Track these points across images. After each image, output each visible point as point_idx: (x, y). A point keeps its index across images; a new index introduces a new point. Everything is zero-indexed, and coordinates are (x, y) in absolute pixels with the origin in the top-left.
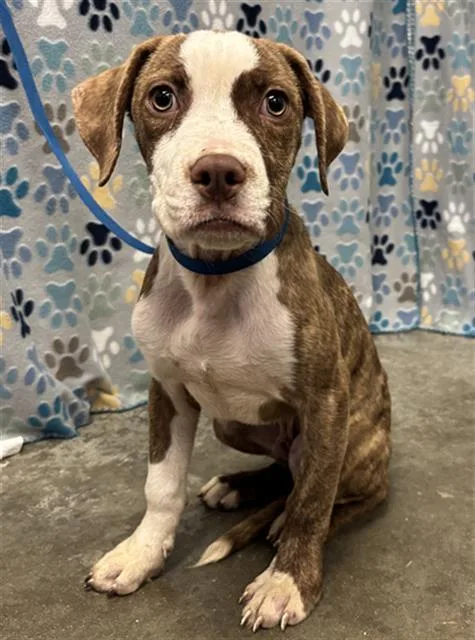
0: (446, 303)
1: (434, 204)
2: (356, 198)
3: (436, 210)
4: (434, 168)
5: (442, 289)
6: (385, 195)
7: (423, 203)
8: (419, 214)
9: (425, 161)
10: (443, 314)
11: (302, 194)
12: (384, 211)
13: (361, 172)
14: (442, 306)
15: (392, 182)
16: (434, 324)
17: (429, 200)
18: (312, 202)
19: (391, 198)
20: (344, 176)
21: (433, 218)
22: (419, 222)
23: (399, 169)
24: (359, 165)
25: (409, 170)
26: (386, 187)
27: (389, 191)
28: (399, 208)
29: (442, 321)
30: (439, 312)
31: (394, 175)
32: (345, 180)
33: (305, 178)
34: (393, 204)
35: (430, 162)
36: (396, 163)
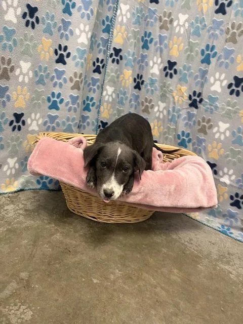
1: (106, 124)
2: (74, 116)
4: (109, 108)
6: (85, 115)
7: (102, 122)
8: (99, 127)
9: (105, 104)
11: (48, 110)
13: (78, 104)
15: (89, 110)
17: (105, 121)
18: (53, 115)
20: (70, 105)
23: (93, 105)
24: (78, 101)
25: (99, 107)
26: (86, 112)
31: (91, 107)
32: (71, 107)
33: (51, 102)
34: (88, 120)
35: (108, 105)
36: (92, 102)
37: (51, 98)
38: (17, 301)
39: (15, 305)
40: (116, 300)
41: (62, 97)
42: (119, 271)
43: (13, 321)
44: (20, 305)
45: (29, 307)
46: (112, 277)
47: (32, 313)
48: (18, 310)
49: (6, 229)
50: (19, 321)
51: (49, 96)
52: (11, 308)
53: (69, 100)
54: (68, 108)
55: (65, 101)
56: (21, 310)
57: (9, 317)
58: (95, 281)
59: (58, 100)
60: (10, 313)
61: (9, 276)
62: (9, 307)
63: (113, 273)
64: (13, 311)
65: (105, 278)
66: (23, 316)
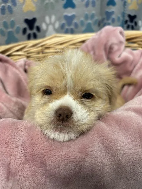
1: (135, 17)
2: (94, 12)
3: (135, 20)
6: (110, 11)
8: (126, 22)
11: (63, 10)
12: (108, 19)
17: (132, 14)
18: (70, 15)
19: (112, 13)
21: (133, 24)
22: (126, 26)
26: (111, 6)
27: (112, 9)
28: (116, 18)
34: (113, 17)
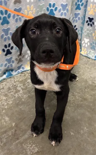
0: (91, 48)
1: (92, 19)
3: (93, 21)
4: (94, 7)
5: (91, 44)
6: (77, 13)
7: (89, 18)
9: (91, 5)
10: (90, 51)
12: (76, 18)
13: (67, 10)
14: (90, 49)
15: (80, 9)
16: (87, 54)
17: (91, 17)
19: (79, 14)
20: (62, 11)
21: (92, 23)
22: (87, 24)
23: (82, 5)
24: (67, 8)
25: (86, 6)
26: (78, 10)
28: (81, 18)
29: (89, 54)
30: (89, 51)
31: (81, 7)
32: (62, 13)
33: (49, 11)
34: (79, 16)
35: (93, 5)
36: (82, 3)
37: (49, 8)
38: (31, 141)
39: (30, 144)
40: (82, 147)
41: (56, 6)
42: (87, 128)
43: (29, 153)
44: (32, 144)
45: (36, 146)
46: (82, 132)
47: (38, 149)
48: (31, 147)
49: (27, 96)
50: (31, 153)
51: (48, 7)
52: (28, 145)
53: (61, 8)
54: (60, 13)
55: (58, 9)
56: (33, 147)
57: (27, 150)
58: (72, 134)
59: (54, 9)
60: (27, 148)
61: (28, 126)
62: (27, 145)
63: (83, 129)
64: (29, 147)
65: (78, 132)
66: (33, 151)
